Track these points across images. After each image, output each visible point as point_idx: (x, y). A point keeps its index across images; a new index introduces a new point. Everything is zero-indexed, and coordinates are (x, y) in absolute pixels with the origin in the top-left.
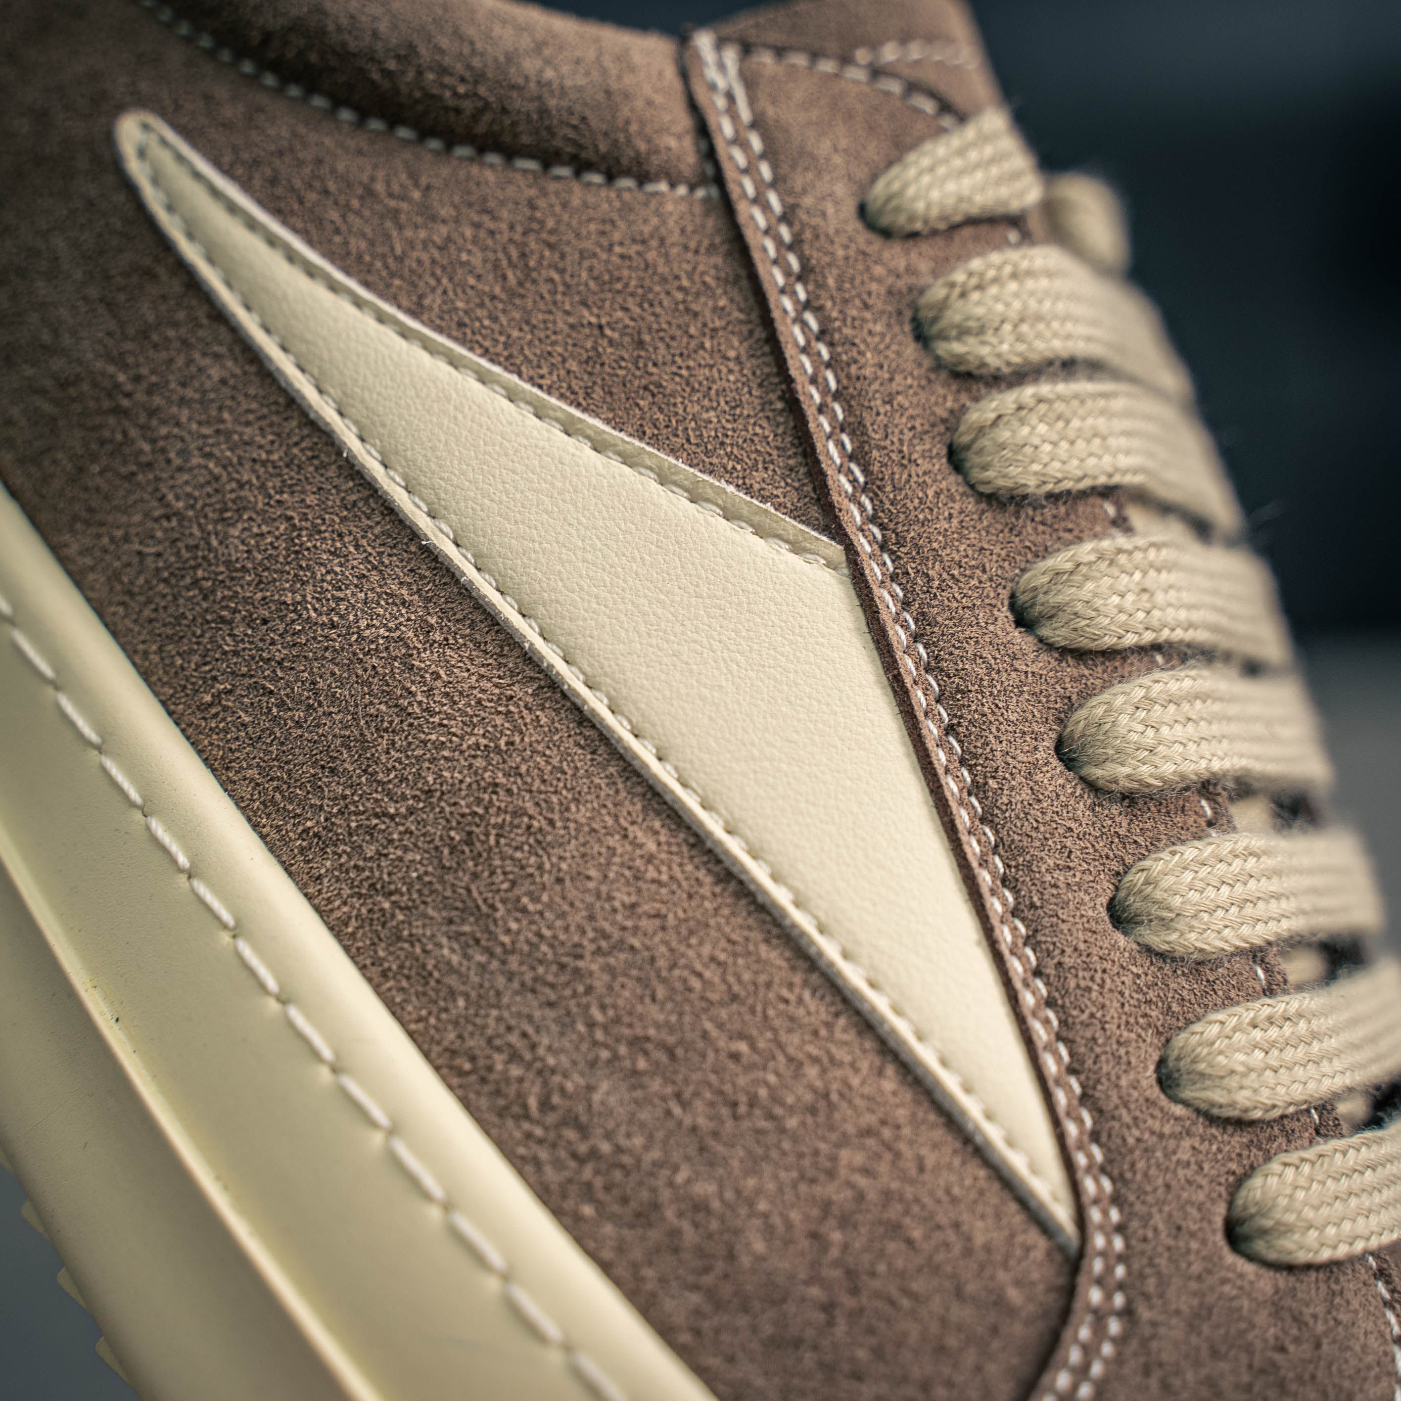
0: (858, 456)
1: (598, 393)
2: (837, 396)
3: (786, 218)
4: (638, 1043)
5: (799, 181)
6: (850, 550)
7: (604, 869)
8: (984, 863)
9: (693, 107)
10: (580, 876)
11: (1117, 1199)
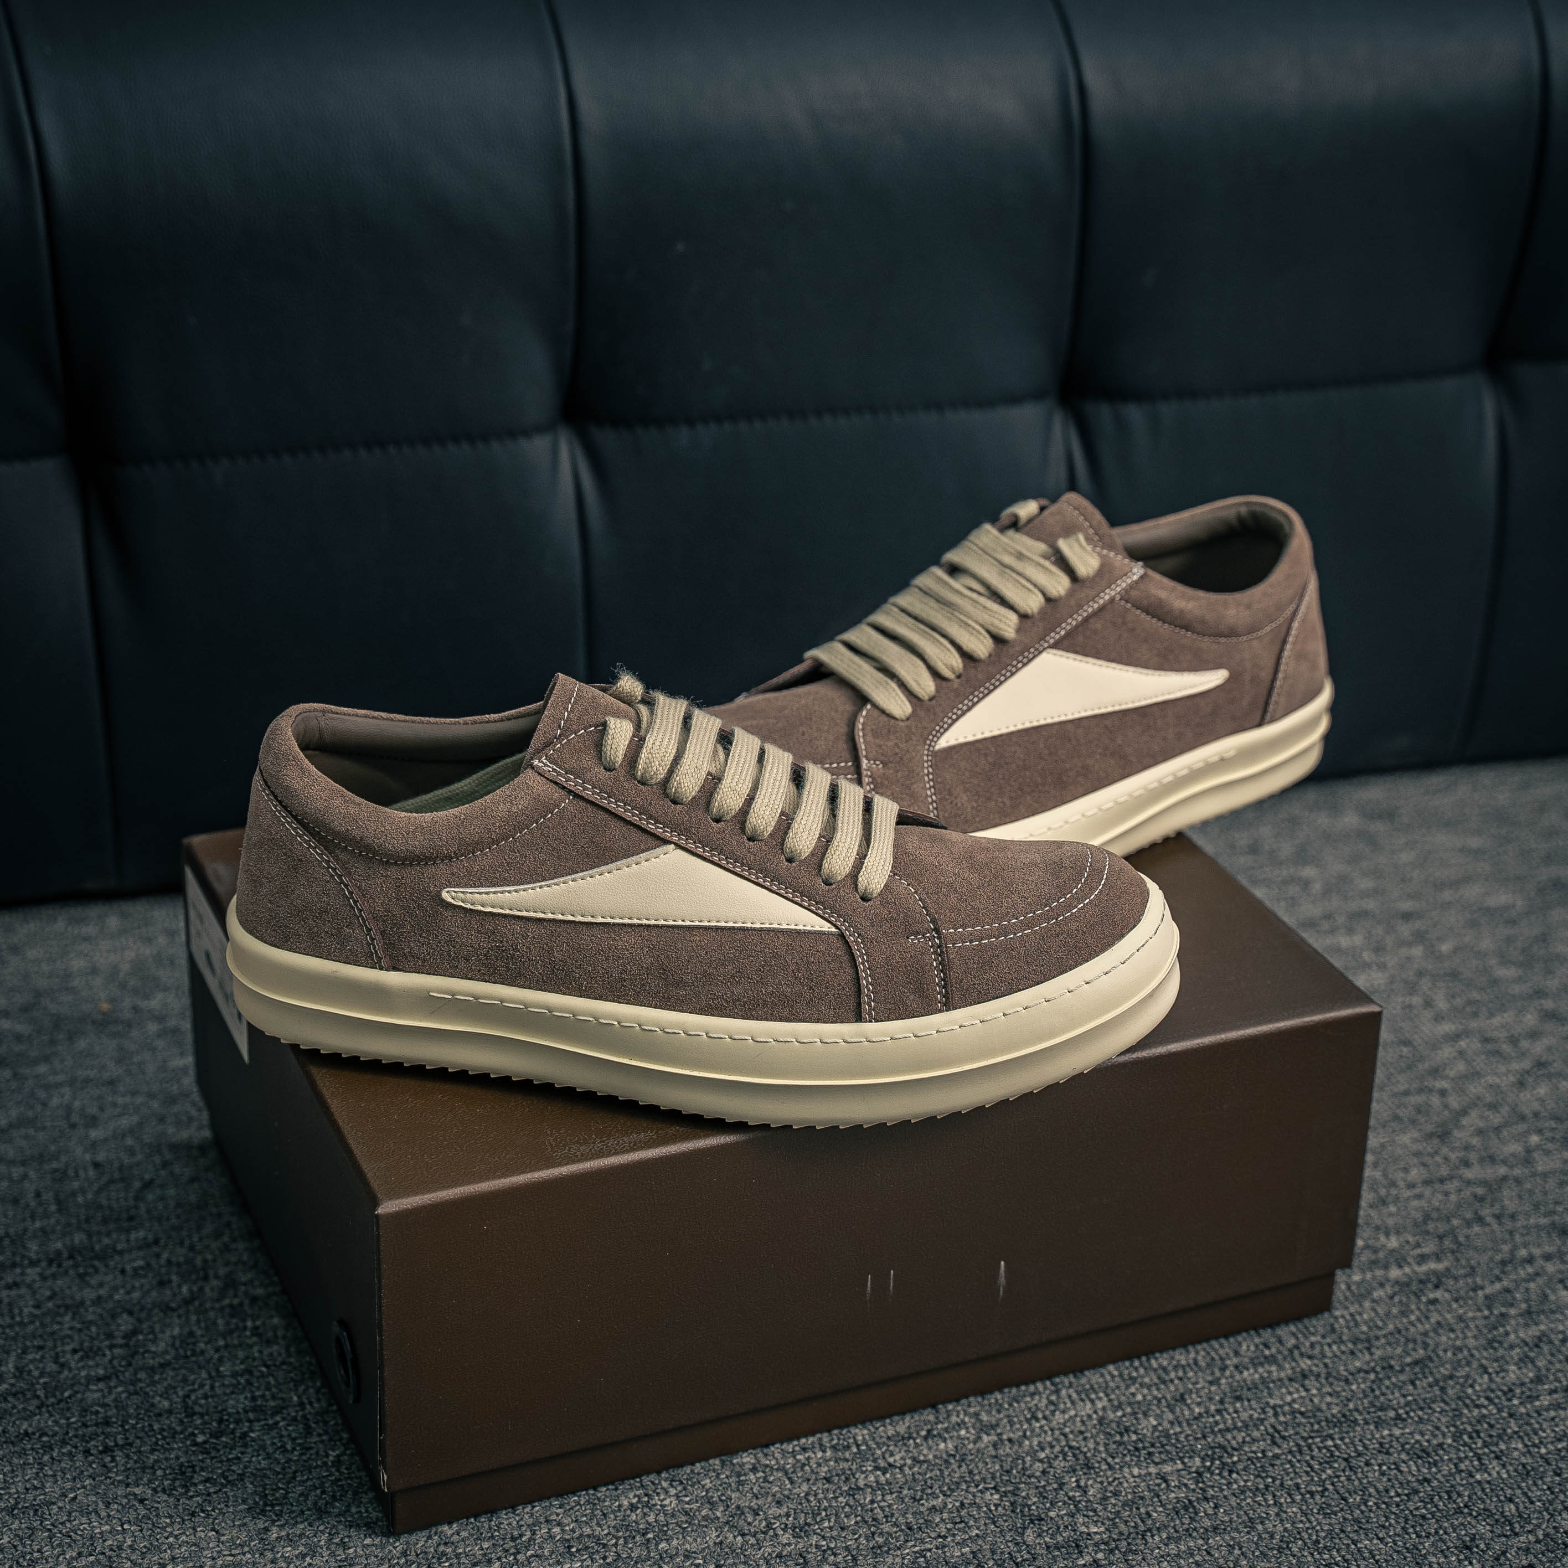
0: (657, 822)
1: (596, 861)
2: (640, 814)
3: (594, 787)
4: (733, 977)
5: (588, 776)
6: (675, 844)
7: (694, 951)
8: (757, 878)
9: (551, 781)
10: (691, 957)
11: (839, 916)
